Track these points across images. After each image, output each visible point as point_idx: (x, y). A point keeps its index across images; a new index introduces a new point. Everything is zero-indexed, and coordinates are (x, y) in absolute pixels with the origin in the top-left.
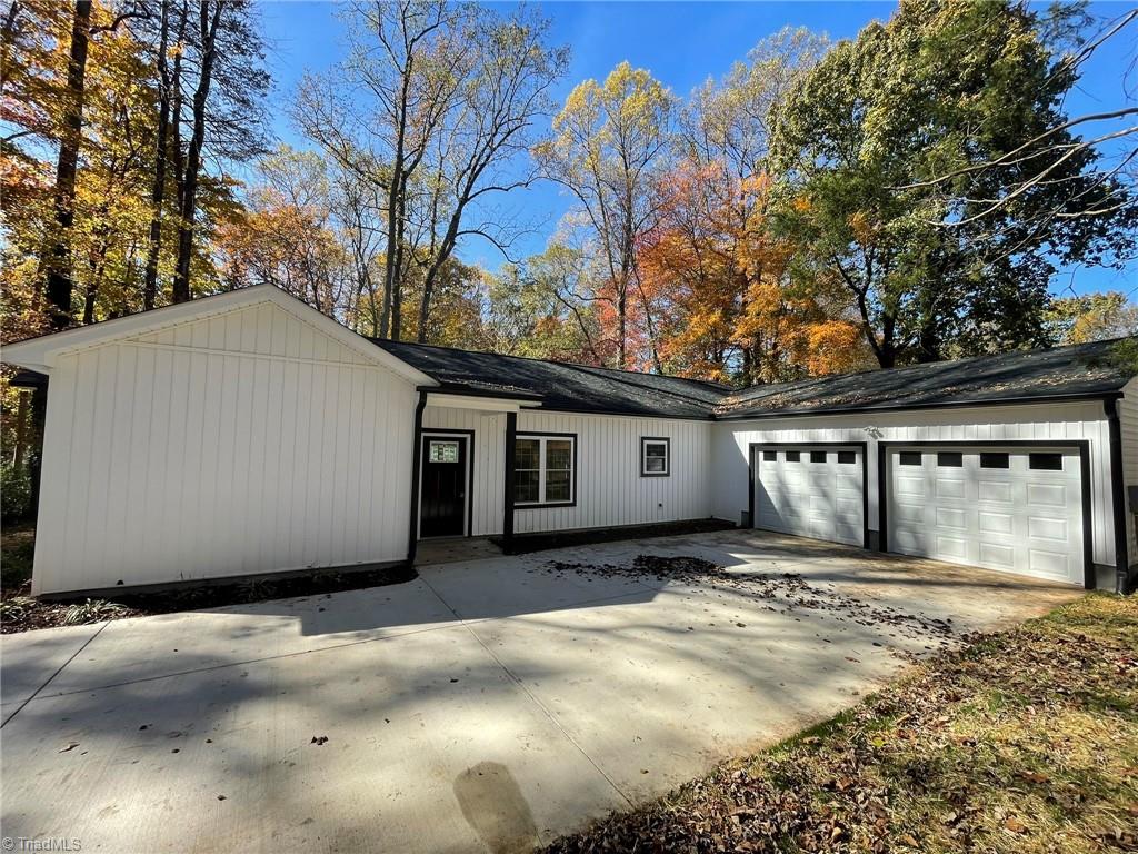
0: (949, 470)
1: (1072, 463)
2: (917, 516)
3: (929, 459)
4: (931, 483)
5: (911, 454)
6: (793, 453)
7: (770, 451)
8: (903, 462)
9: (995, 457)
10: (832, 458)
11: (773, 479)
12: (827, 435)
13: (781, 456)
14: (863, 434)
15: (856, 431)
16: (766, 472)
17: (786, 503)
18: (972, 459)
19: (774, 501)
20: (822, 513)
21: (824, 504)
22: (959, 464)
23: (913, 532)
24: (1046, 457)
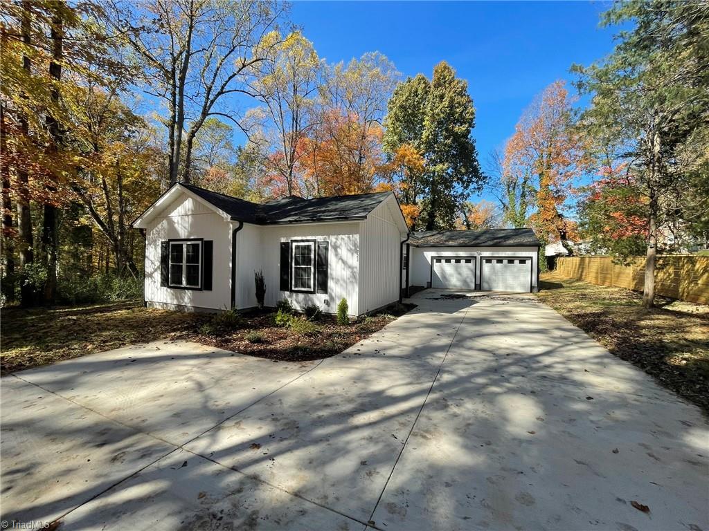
0: (499, 265)
1: (528, 262)
2: (489, 279)
3: (494, 262)
4: (493, 268)
5: (489, 260)
6: (448, 260)
7: (439, 259)
8: (486, 262)
9: (511, 261)
10: (463, 261)
11: (440, 269)
12: (462, 254)
13: (443, 261)
14: (475, 254)
15: (473, 253)
16: (437, 267)
17: (444, 277)
18: (505, 261)
19: (440, 277)
20: (458, 280)
21: (459, 277)
22: (502, 263)
23: (488, 283)
24: (523, 261)
